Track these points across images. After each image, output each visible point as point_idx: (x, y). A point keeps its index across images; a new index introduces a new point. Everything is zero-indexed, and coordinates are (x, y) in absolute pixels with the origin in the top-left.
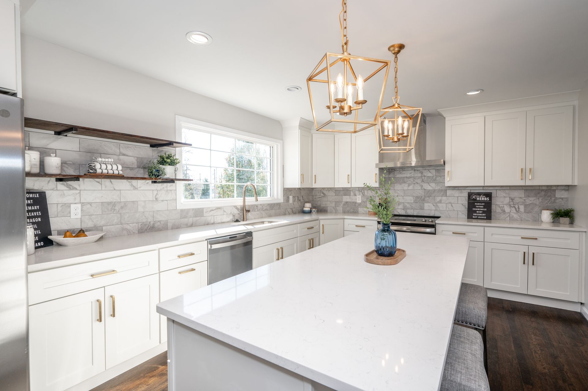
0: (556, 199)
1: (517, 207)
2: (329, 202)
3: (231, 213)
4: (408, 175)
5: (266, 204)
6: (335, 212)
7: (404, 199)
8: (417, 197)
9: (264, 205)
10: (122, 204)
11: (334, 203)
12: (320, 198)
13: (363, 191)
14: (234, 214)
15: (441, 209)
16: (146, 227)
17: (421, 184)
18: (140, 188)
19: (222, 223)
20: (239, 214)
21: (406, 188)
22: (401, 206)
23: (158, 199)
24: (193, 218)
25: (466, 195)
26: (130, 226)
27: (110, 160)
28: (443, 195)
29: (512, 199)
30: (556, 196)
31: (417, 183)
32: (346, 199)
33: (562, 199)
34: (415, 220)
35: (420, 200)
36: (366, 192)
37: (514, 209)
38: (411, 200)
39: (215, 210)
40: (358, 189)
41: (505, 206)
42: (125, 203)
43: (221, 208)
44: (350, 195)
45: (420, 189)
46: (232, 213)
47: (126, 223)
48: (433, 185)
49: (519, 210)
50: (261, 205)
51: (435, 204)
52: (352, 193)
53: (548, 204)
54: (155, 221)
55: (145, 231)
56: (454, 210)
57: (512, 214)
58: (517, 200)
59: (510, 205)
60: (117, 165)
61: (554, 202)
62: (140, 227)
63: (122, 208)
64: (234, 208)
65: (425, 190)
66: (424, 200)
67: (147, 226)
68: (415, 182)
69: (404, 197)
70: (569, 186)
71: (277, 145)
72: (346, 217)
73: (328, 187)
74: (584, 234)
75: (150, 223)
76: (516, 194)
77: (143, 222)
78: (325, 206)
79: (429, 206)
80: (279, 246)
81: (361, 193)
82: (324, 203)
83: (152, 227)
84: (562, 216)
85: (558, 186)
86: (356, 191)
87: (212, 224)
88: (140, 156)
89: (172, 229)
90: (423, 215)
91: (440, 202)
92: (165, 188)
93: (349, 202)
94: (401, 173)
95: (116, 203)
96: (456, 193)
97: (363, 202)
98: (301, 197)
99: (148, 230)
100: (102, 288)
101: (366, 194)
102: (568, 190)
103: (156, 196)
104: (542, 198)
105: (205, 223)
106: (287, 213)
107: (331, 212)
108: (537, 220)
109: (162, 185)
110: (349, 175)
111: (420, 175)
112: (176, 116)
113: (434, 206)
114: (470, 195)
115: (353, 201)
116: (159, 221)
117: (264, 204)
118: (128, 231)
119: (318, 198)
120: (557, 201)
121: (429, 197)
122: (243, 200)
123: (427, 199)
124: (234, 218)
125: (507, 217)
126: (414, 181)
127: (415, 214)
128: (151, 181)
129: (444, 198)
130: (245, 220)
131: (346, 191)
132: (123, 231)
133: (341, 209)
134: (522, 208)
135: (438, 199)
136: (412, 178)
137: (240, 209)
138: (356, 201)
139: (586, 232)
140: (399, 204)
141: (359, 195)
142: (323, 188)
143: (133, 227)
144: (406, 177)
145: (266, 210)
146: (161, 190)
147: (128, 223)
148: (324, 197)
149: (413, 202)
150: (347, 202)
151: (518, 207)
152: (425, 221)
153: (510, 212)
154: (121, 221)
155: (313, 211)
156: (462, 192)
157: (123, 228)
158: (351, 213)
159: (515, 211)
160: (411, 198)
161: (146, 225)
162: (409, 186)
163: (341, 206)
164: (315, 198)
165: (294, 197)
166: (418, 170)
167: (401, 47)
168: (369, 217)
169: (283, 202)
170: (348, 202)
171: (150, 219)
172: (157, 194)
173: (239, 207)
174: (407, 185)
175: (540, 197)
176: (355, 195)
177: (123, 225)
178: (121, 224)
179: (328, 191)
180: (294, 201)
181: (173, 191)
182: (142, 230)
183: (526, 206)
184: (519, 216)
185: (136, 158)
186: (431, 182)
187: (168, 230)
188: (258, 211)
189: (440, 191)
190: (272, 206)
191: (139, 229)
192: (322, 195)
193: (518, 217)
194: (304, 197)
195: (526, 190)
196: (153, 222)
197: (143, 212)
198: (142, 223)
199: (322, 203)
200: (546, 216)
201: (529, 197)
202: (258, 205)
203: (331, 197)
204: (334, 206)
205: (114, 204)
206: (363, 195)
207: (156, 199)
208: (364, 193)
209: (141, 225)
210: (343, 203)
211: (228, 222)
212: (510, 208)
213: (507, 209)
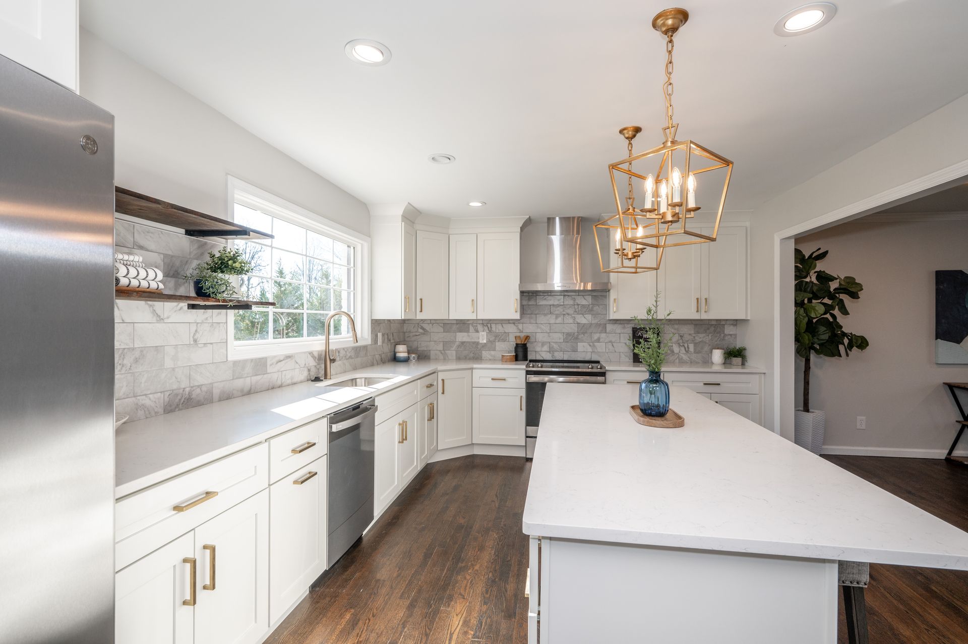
0: (725, 335)
1: (686, 345)
2: (432, 343)
3: (305, 365)
4: (556, 303)
5: (350, 347)
6: (442, 358)
7: (550, 337)
8: (568, 334)
9: (348, 349)
10: (137, 354)
11: (441, 345)
12: (417, 335)
13: (489, 325)
14: (309, 368)
15: (599, 350)
16: (177, 400)
17: (573, 315)
18: (168, 318)
19: (292, 384)
20: (315, 366)
21: (552, 321)
22: (546, 348)
23: (198, 341)
24: (252, 378)
25: (630, 331)
26: (150, 399)
27: (136, 258)
28: (602, 330)
29: (681, 336)
30: (725, 333)
31: (568, 314)
32: (461, 337)
33: (731, 335)
34: (578, 367)
35: (572, 338)
36: (493, 326)
37: (683, 349)
38: (560, 339)
39: (284, 360)
40: (481, 322)
41: (674, 345)
42: (142, 351)
43: (292, 356)
44: (468, 331)
45: (571, 322)
46: (307, 365)
47: (144, 393)
48: (589, 317)
49: (688, 350)
50: (344, 349)
51: (591, 344)
52: (471, 329)
53: (718, 342)
54: (192, 387)
55: (175, 408)
56: (615, 352)
57: (682, 355)
58: (687, 337)
59: (679, 344)
60: (147, 271)
61: (723, 339)
62: (167, 399)
63: (136, 361)
64: (309, 356)
65: (578, 323)
66: (577, 338)
67: (179, 397)
68: (564, 313)
69: (551, 334)
70: (737, 320)
71: (362, 245)
72: (475, 366)
73: (431, 318)
74: (763, 375)
75: (184, 391)
76: (686, 330)
77: (173, 390)
78: (425, 349)
79: (584, 346)
80: (400, 419)
81: (486, 328)
82: (423, 344)
83: (188, 400)
84: (735, 356)
85: (727, 320)
86: (478, 325)
87: (279, 387)
88: (170, 253)
89: (220, 400)
90: (576, 360)
91: (598, 340)
92: (209, 318)
93: (467, 342)
94: (545, 299)
95: (126, 350)
96: (618, 328)
97: (489, 341)
98: (391, 334)
99: (180, 405)
100: (190, 533)
101: (494, 329)
102: (735, 325)
103: (195, 334)
104: (711, 335)
105: (269, 385)
106: (375, 362)
107: (436, 359)
108: (708, 362)
109: (204, 312)
110: (473, 300)
111: (571, 302)
112: (229, 177)
113: (590, 346)
114: (635, 331)
115: (473, 340)
116: (198, 386)
117: (348, 347)
118: (146, 409)
119: (413, 336)
120: (726, 338)
121: (584, 333)
122: (324, 341)
123: (581, 336)
124: (309, 374)
125: (676, 359)
126: (564, 311)
127: (565, 359)
128: (187, 304)
129: (603, 335)
130: (328, 377)
131: (463, 325)
132: (137, 410)
133: (454, 353)
134: (692, 347)
135: (596, 336)
136: (561, 307)
137: (317, 357)
138: (477, 341)
139: (764, 373)
140: (543, 344)
141: (483, 331)
142: (422, 320)
143: (155, 402)
144: (553, 305)
145: (351, 357)
146: (202, 323)
147: (145, 392)
148: (424, 334)
149: (562, 341)
150: (463, 343)
151: (688, 345)
152: (592, 368)
153: (680, 352)
154: (134, 391)
155: (411, 358)
156: (624, 328)
157: (137, 404)
158: (470, 359)
159: (684, 352)
160: (560, 335)
161: (177, 395)
162: (557, 318)
163: (453, 349)
164: (408, 337)
165: (383, 335)
166: (569, 296)
167: (637, 130)
168: (502, 364)
169: (370, 343)
170: (465, 342)
171: (185, 384)
172: (196, 331)
173: (316, 354)
174: (554, 317)
175: (710, 333)
176: (477, 331)
177: (138, 397)
178: (134, 397)
179: (431, 325)
180: (383, 342)
181: (222, 324)
182: (171, 406)
183: (696, 344)
184: (689, 357)
185: (162, 256)
186: (587, 313)
187: (213, 402)
188: (340, 360)
189: (598, 325)
190: (358, 351)
191: (165, 404)
192: (420, 330)
193: (688, 359)
194: (394, 334)
195: (696, 325)
196: (189, 389)
197: (173, 369)
198: (171, 392)
199: (420, 344)
200: (717, 356)
201: (698, 333)
202: (340, 349)
203: (438, 335)
204: (442, 349)
205: (122, 353)
206: (490, 331)
207: (195, 341)
208: (491, 327)
209: (169, 395)
210: (457, 344)
211: (301, 382)
212: (679, 347)
213: (676, 349)
